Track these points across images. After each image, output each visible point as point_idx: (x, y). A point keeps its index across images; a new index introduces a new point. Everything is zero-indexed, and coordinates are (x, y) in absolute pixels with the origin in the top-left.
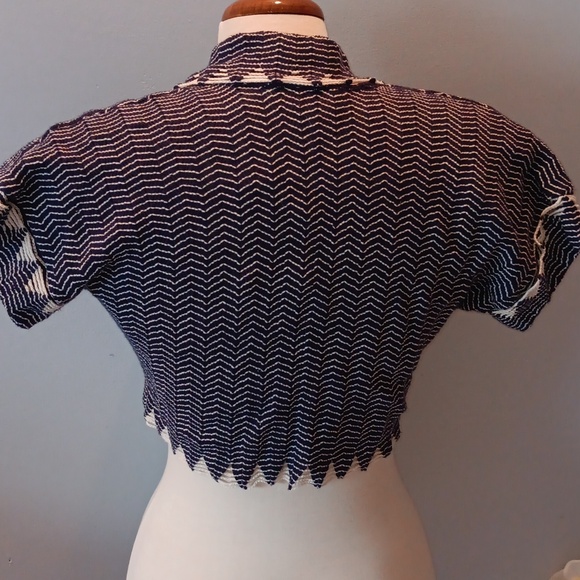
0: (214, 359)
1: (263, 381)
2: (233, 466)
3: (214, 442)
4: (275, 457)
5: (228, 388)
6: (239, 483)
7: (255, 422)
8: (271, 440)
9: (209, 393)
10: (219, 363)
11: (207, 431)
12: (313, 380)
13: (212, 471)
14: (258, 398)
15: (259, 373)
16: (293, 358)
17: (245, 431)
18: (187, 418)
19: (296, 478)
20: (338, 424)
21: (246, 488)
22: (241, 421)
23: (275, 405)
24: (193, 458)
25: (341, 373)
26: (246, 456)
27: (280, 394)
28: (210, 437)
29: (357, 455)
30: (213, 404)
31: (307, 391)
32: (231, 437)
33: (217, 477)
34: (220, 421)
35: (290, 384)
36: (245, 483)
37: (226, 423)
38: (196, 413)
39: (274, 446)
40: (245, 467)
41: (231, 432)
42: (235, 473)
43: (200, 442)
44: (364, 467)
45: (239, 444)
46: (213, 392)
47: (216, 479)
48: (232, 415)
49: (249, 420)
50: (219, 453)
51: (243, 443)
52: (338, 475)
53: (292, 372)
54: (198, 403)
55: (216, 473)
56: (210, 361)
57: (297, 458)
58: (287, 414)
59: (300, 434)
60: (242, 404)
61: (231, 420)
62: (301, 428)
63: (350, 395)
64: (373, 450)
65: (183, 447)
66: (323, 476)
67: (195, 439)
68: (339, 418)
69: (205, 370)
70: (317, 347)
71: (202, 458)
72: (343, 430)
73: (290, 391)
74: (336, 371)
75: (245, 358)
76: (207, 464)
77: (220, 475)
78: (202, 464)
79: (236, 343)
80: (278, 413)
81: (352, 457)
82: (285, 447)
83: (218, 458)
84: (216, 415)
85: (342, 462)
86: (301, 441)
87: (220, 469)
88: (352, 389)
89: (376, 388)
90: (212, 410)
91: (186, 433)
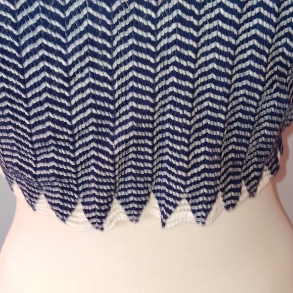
0: (34, 52)
1: (112, 83)
2: (83, 203)
3: (53, 175)
4: (137, 189)
5: (62, 96)
6: (93, 223)
7: (106, 144)
8: (132, 166)
9: (35, 106)
10: (43, 58)
11: (43, 161)
12: (186, 78)
13: (58, 211)
14: (108, 110)
15: (106, 70)
16: (155, 44)
17: (93, 156)
18: (13, 145)
19: (170, 212)
20: (220, 138)
21: (102, 229)
22: (87, 144)
23: (132, 118)
24: (32, 196)
25: (225, 65)
26: (98, 190)
27: (138, 101)
28: (47, 168)
29: (244, 178)
30: (43, 122)
31: (178, 95)
32: (75, 167)
33: (64, 217)
34: (57, 146)
35: (153, 86)
36: (101, 223)
37: (66, 148)
38: (23, 137)
39: (135, 175)
40: (99, 204)
41: (74, 159)
42: (86, 211)
43: (35, 176)
44: (252, 192)
45: (88, 174)
46: (40, 104)
47: (63, 220)
48: (73, 136)
49: (98, 142)
50: (62, 188)
51: (93, 173)
52: (227, 207)
53: (154, 66)
54: (23, 123)
55: (62, 214)
56: (28, 56)
57: (170, 188)
58: (152, 130)
59: (171, 156)
60: (85, 119)
61: (73, 143)
62: (172, 149)
63: (236, 98)
64: (261, 170)
65: (18, 182)
66: (207, 211)
67: (28, 172)
68: (222, 130)
69: (23, 72)
70: (189, 24)
71: (43, 196)
72: (227, 147)
73: (153, 96)
74: (219, 62)
75: (80, 47)
76: (50, 203)
77: (67, 216)
78: (43, 203)
79: (64, 22)
80: (137, 129)
81: (239, 181)
82: (151, 176)
83: (62, 194)
84: (50, 137)
85: (231, 190)
86: (173, 166)
87: (66, 208)
88: (238, 89)
89: (271, 86)
90: (43, 131)
91: (17, 165)
